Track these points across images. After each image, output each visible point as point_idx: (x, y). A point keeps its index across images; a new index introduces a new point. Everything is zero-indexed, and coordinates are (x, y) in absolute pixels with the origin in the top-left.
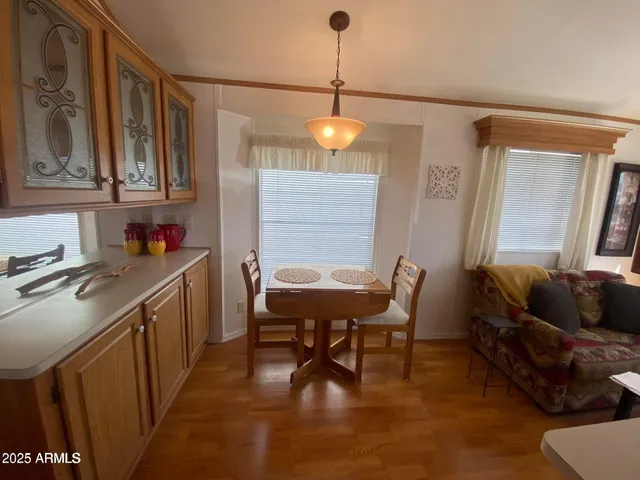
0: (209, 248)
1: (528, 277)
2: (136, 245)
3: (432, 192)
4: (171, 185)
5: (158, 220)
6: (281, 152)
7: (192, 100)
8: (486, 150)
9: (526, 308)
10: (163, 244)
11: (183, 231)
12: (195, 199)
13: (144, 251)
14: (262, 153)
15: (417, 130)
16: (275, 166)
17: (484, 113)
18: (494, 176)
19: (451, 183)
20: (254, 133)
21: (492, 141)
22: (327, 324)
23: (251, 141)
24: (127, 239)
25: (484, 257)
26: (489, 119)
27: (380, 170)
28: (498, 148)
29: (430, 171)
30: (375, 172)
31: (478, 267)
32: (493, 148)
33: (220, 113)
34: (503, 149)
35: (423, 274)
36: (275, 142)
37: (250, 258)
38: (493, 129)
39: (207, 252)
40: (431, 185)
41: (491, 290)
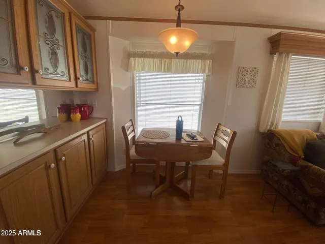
0: (105, 118)
1: (303, 137)
2: (64, 116)
3: (240, 84)
4: (79, 79)
5: (77, 101)
6: (147, 61)
7: (94, 30)
8: (276, 56)
9: (303, 157)
10: (79, 115)
11: (91, 108)
12: (97, 90)
13: (69, 119)
14: (135, 62)
15: (231, 44)
16: (143, 69)
17: (275, 32)
18: (281, 72)
19: (252, 77)
20: (131, 50)
21: (281, 49)
22: (173, 164)
23: (130, 55)
24: (59, 112)
25: (272, 125)
26: (279, 34)
27: (207, 71)
28: (284, 55)
29: (239, 70)
30: (204, 72)
31: (268, 131)
32: (281, 54)
33: (111, 38)
34: (288, 54)
35: (235, 134)
36: (143, 55)
37: (129, 124)
38: (282, 42)
39: (104, 121)
40: (239, 79)
41: (277, 145)
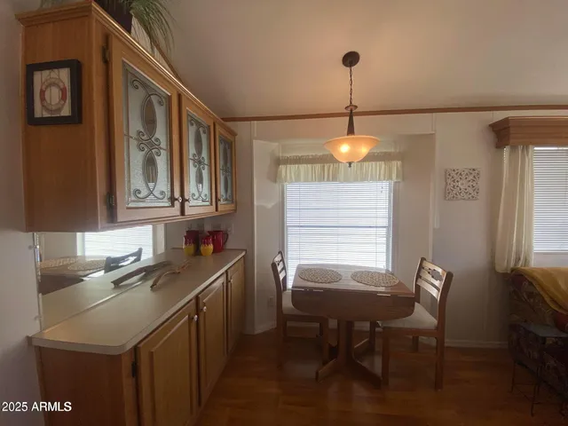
0: (245, 250)
2: (192, 247)
4: (220, 200)
5: (208, 228)
6: (303, 167)
7: (233, 134)
8: (506, 151)
10: (211, 247)
11: (226, 235)
12: (235, 210)
13: (197, 252)
14: (287, 171)
15: (430, 138)
16: (298, 180)
17: (499, 116)
18: (519, 176)
19: (470, 184)
20: (281, 155)
21: (512, 141)
22: (350, 325)
23: (278, 162)
24: (186, 243)
25: (518, 259)
26: (506, 120)
27: (394, 177)
28: (520, 148)
29: (447, 174)
30: (390, 178)
31: (512, 270)
32: (514, 148)
33: (256, 143)
34: (526, 146)
35: (449, 276)
36: (298, 161)
37: (278, 258)
38: (512, 130)
39: (243, 254)
40: (449, 187)
41: (531, 295)
